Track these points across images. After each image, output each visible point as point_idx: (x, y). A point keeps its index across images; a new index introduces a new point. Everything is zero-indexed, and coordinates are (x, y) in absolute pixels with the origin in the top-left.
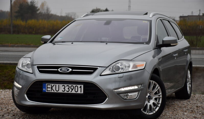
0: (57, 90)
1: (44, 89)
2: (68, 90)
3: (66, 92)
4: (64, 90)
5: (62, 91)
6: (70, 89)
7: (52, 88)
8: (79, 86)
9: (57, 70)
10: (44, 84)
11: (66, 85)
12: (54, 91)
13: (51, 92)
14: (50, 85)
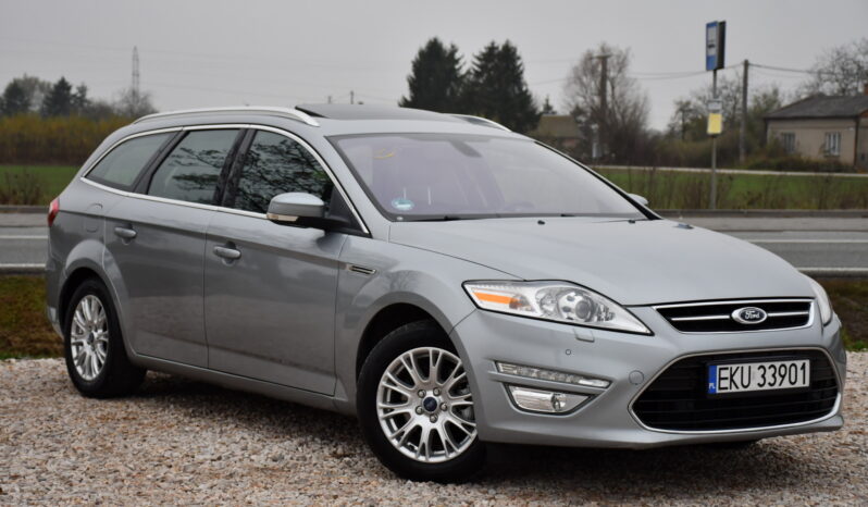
0: (746, 383)
1: (711, 385)
2: (772, 382)
3: (767, 387)
4: (762, 382)
5: (759, 385)
6: (777, 375)
7: (732, 380)
8: (799, 363)
9: (727, 317)
10: (711, 369)
11: (767, 365)
12: (737, 387)
13: (729, 391)
14: (726, 369)
